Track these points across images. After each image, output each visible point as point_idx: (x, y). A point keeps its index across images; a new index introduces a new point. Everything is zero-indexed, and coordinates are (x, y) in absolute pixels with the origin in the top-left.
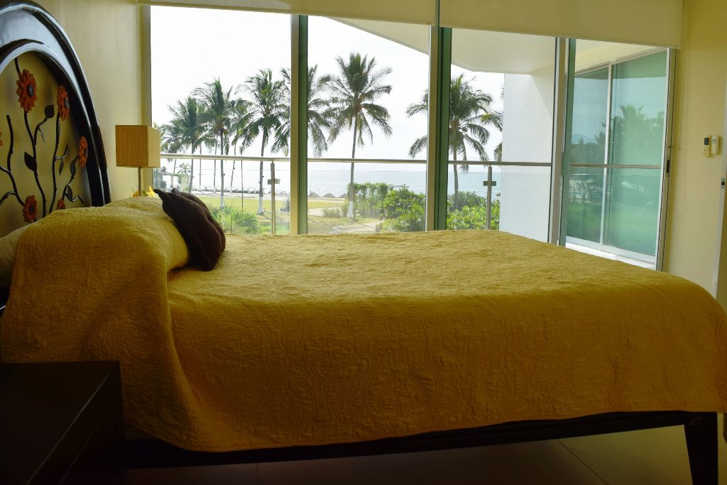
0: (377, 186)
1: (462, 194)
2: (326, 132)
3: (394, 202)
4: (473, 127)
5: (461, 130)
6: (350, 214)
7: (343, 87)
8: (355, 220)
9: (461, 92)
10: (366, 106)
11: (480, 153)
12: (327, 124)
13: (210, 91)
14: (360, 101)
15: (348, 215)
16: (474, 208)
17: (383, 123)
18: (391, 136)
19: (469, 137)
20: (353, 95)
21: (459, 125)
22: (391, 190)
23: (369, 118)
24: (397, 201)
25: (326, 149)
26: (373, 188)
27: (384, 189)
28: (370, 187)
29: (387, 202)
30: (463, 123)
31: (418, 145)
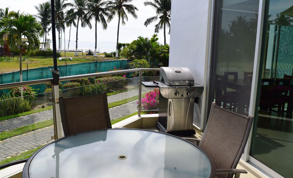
2: (106, 18)
5: (168, 16)
8: (119, 58)
10: (124, 6)
12: (106, 14)
14: (122, 3)
15: (116, 56)
17: (133, 13)
18: (137, 19)
21: (167, 14)
23: (126, 11)
31: (148, 22)
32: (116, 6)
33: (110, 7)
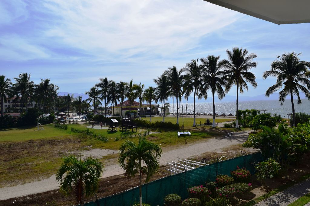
0: (251, 111)
1: (297, 114)
3: (257, 122)
4: (300, 79)
5: (294, 81)
6: (237, 126)
7: (231, 65)
8: (239, 129)
9: (293, 62)
10: (243, 73)
11: (306, 93)
12: (224, 83)
13: (171, 72)
14: (239, 71)
15: (236, 127)
16: (304, 124)
17: (252, 81)
18: (257, 87)
19: (299, 85)
20: (236, 68)
21: (293, 78)
22: (259, 113)
23: (244, 79)
24: (259, 121)
25: (224, 95)
26: (249, 112)
27: (254, 112)
28: (248, 112)
29: (254, 122)
30: (295, 78)
31: (271, 90)
32: (233, 74)
33: (228, 75)
